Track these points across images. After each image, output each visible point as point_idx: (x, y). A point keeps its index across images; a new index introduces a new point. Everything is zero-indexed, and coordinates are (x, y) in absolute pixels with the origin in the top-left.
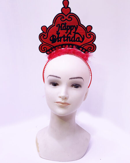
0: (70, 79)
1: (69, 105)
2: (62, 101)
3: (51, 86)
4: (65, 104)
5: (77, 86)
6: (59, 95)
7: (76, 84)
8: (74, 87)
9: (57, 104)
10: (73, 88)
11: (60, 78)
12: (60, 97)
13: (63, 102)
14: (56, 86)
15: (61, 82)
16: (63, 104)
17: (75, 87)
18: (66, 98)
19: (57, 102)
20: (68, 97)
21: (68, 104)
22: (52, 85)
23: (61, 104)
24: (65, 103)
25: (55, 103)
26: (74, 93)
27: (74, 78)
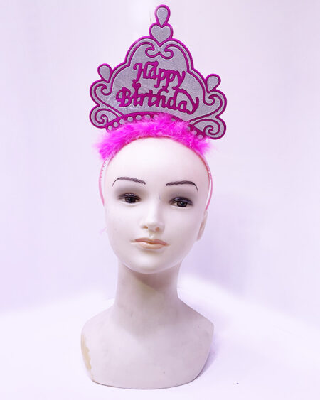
0: (167, 185)
1: (165, 247)
2: (150, 236)
3: (123, 203)
4: (155, 244)
5: (184, 203)
6: (143, 223)
7: (182, 198)
8: (176, 204)
9: (136, 243)
10: (175, 207)
11: (145, 183)
12: (146, 227)
13: (152, 237)
14: (134, 202)
15: (145, 194)
16: (151, 242)
17: (178, 205)
18: (158, 230)
19: (138, 241)
20: (164, 227)
21: (164, 244)
22: (124, 200)
23: (145, 244)
24: (156, 240)
25: (132, 241)
26: (177, 217)
27: (177, 183)
